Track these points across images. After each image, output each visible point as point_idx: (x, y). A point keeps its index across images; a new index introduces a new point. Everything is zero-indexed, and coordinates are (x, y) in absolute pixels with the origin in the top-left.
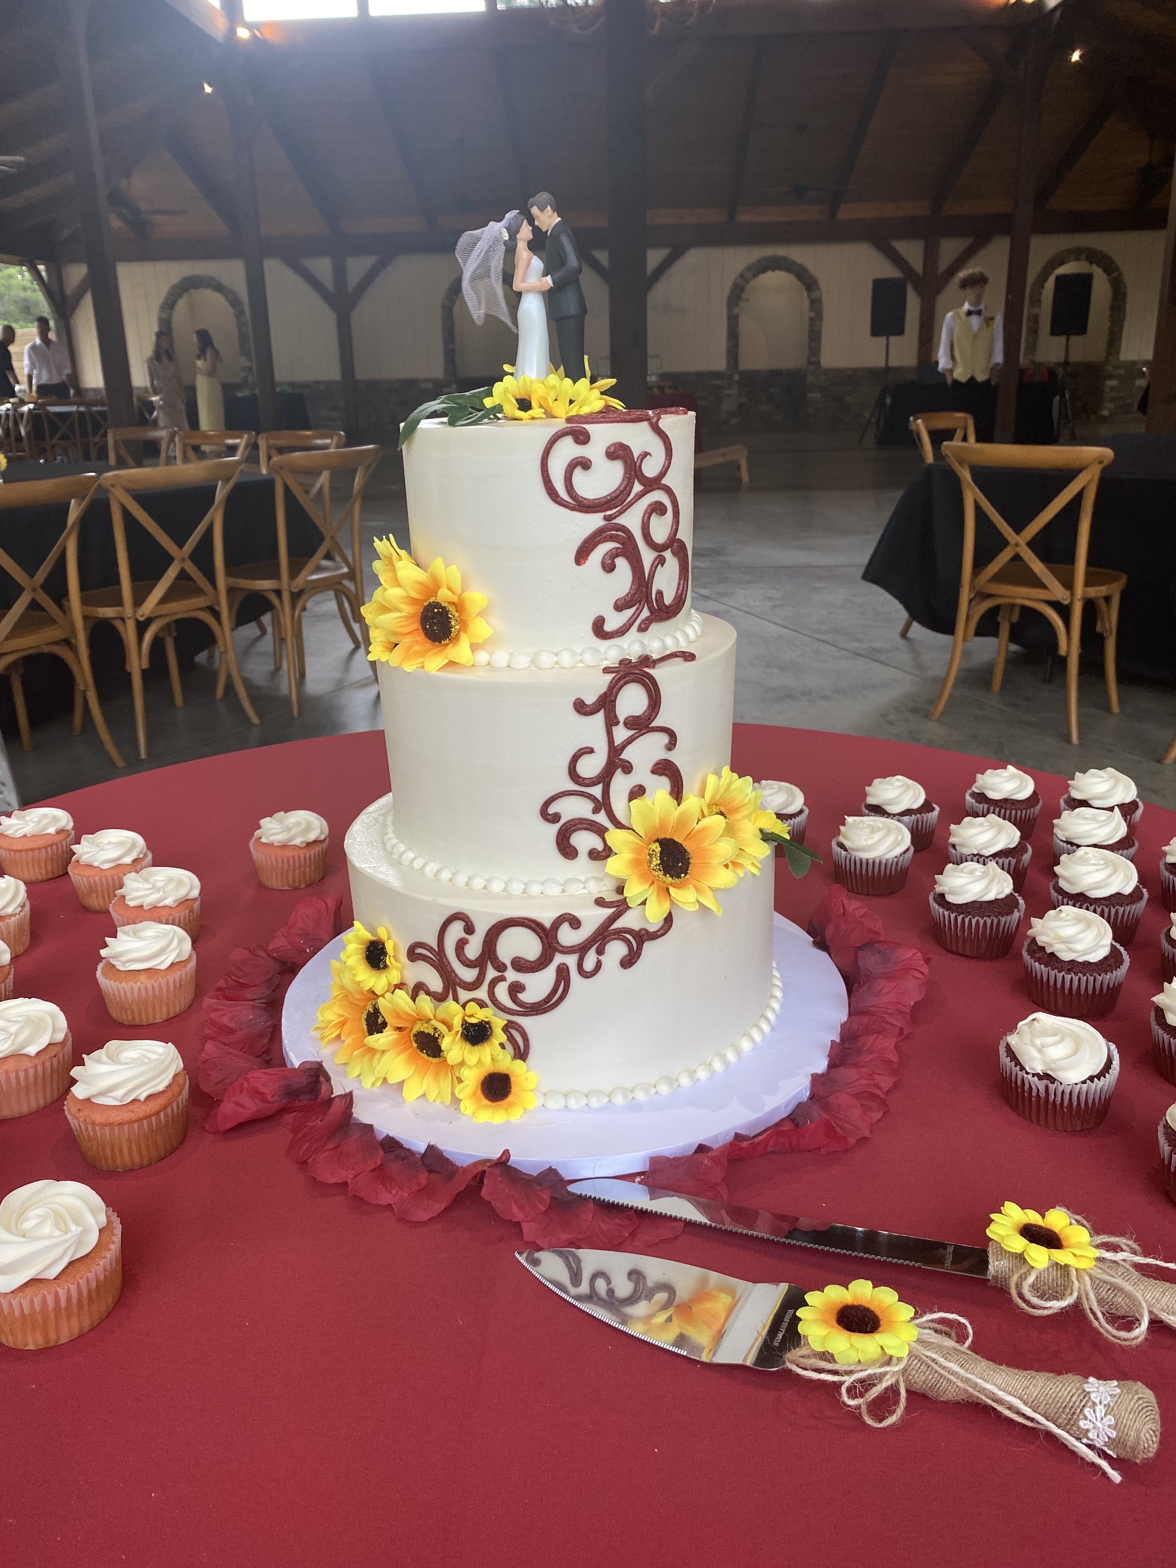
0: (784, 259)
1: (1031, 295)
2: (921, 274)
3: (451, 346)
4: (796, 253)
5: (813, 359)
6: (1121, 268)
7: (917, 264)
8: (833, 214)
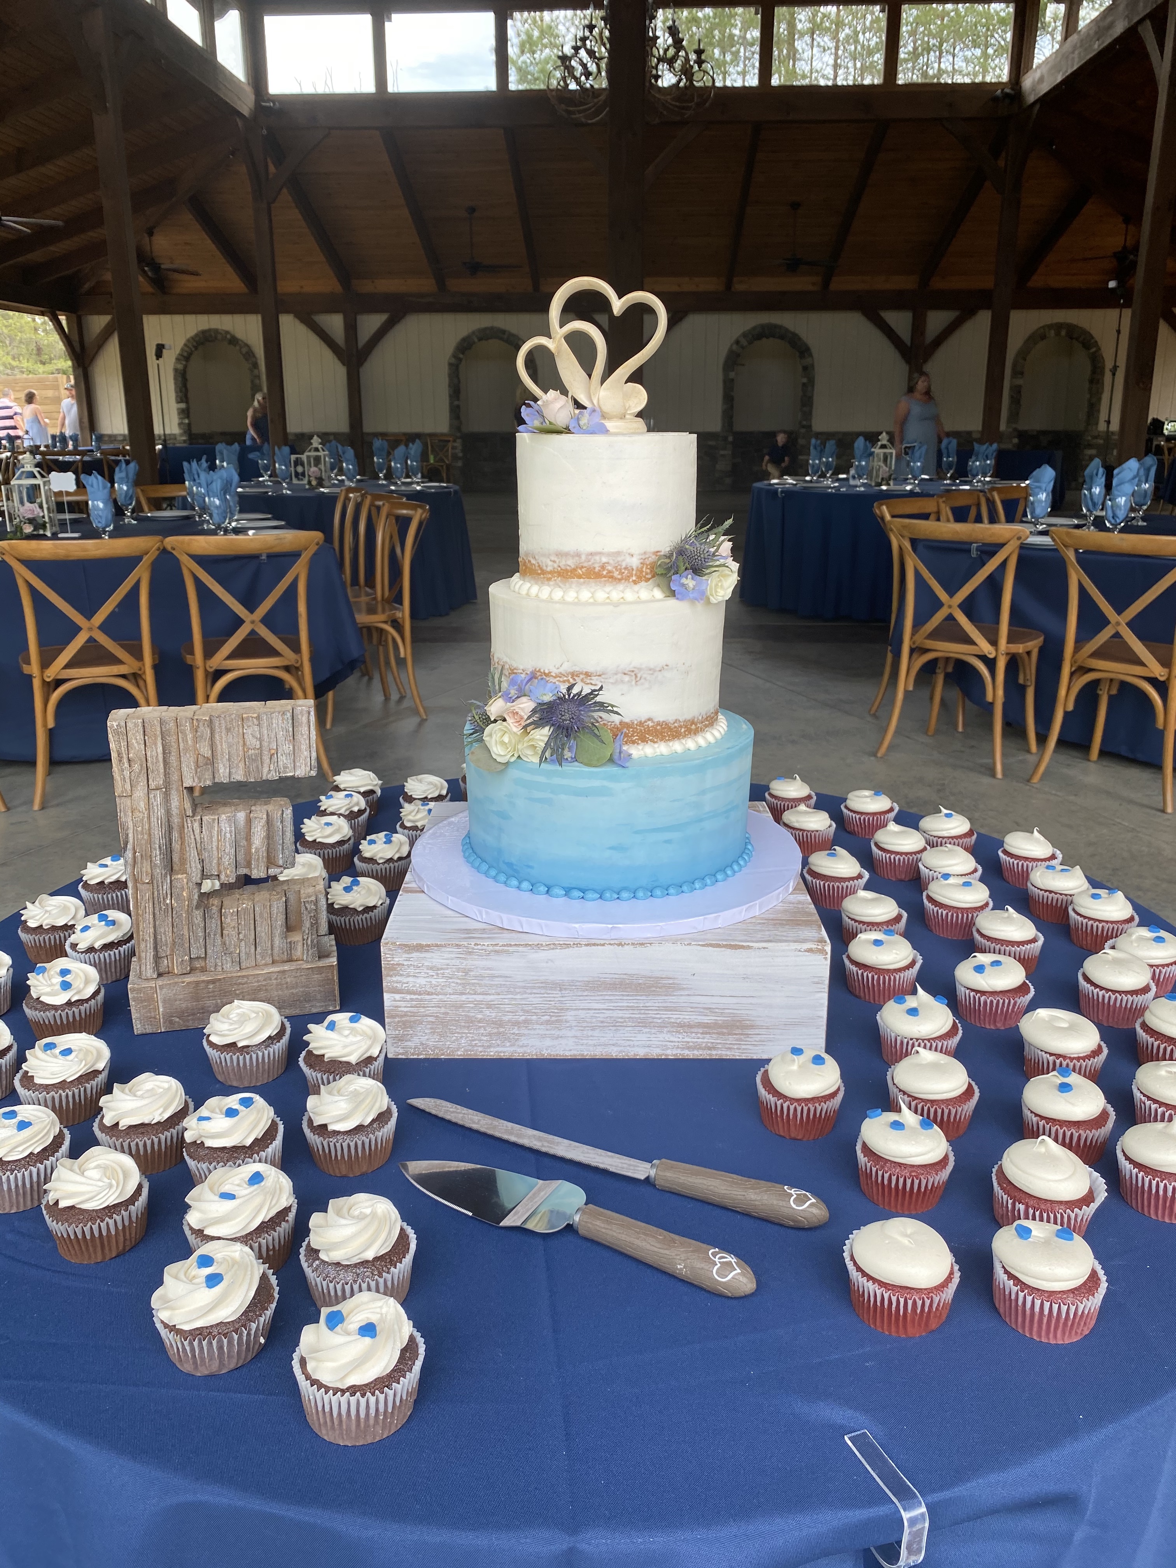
0: (776, 326)
1: (1014, 365)
2: (909, 344)
3: (456, 403)
4: (788, 320)
5: (804, 423)
6: (1099, 344)
7: (905, 333)
8: (826, 283)
